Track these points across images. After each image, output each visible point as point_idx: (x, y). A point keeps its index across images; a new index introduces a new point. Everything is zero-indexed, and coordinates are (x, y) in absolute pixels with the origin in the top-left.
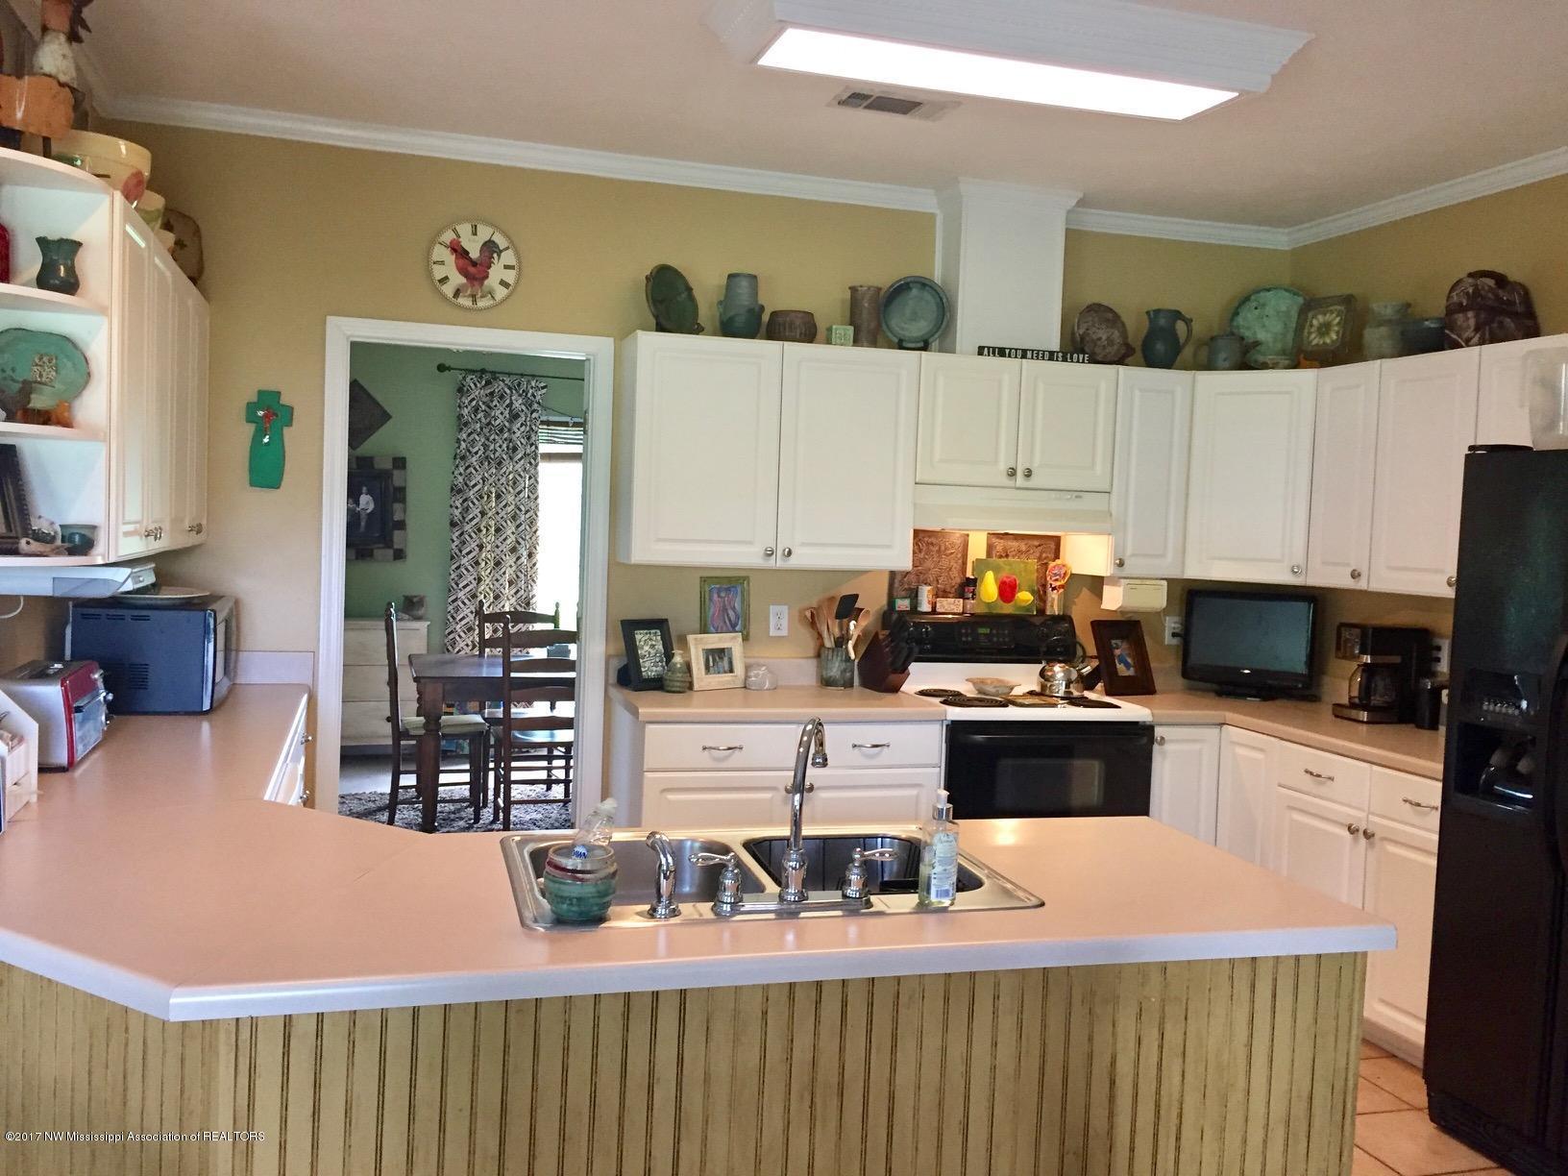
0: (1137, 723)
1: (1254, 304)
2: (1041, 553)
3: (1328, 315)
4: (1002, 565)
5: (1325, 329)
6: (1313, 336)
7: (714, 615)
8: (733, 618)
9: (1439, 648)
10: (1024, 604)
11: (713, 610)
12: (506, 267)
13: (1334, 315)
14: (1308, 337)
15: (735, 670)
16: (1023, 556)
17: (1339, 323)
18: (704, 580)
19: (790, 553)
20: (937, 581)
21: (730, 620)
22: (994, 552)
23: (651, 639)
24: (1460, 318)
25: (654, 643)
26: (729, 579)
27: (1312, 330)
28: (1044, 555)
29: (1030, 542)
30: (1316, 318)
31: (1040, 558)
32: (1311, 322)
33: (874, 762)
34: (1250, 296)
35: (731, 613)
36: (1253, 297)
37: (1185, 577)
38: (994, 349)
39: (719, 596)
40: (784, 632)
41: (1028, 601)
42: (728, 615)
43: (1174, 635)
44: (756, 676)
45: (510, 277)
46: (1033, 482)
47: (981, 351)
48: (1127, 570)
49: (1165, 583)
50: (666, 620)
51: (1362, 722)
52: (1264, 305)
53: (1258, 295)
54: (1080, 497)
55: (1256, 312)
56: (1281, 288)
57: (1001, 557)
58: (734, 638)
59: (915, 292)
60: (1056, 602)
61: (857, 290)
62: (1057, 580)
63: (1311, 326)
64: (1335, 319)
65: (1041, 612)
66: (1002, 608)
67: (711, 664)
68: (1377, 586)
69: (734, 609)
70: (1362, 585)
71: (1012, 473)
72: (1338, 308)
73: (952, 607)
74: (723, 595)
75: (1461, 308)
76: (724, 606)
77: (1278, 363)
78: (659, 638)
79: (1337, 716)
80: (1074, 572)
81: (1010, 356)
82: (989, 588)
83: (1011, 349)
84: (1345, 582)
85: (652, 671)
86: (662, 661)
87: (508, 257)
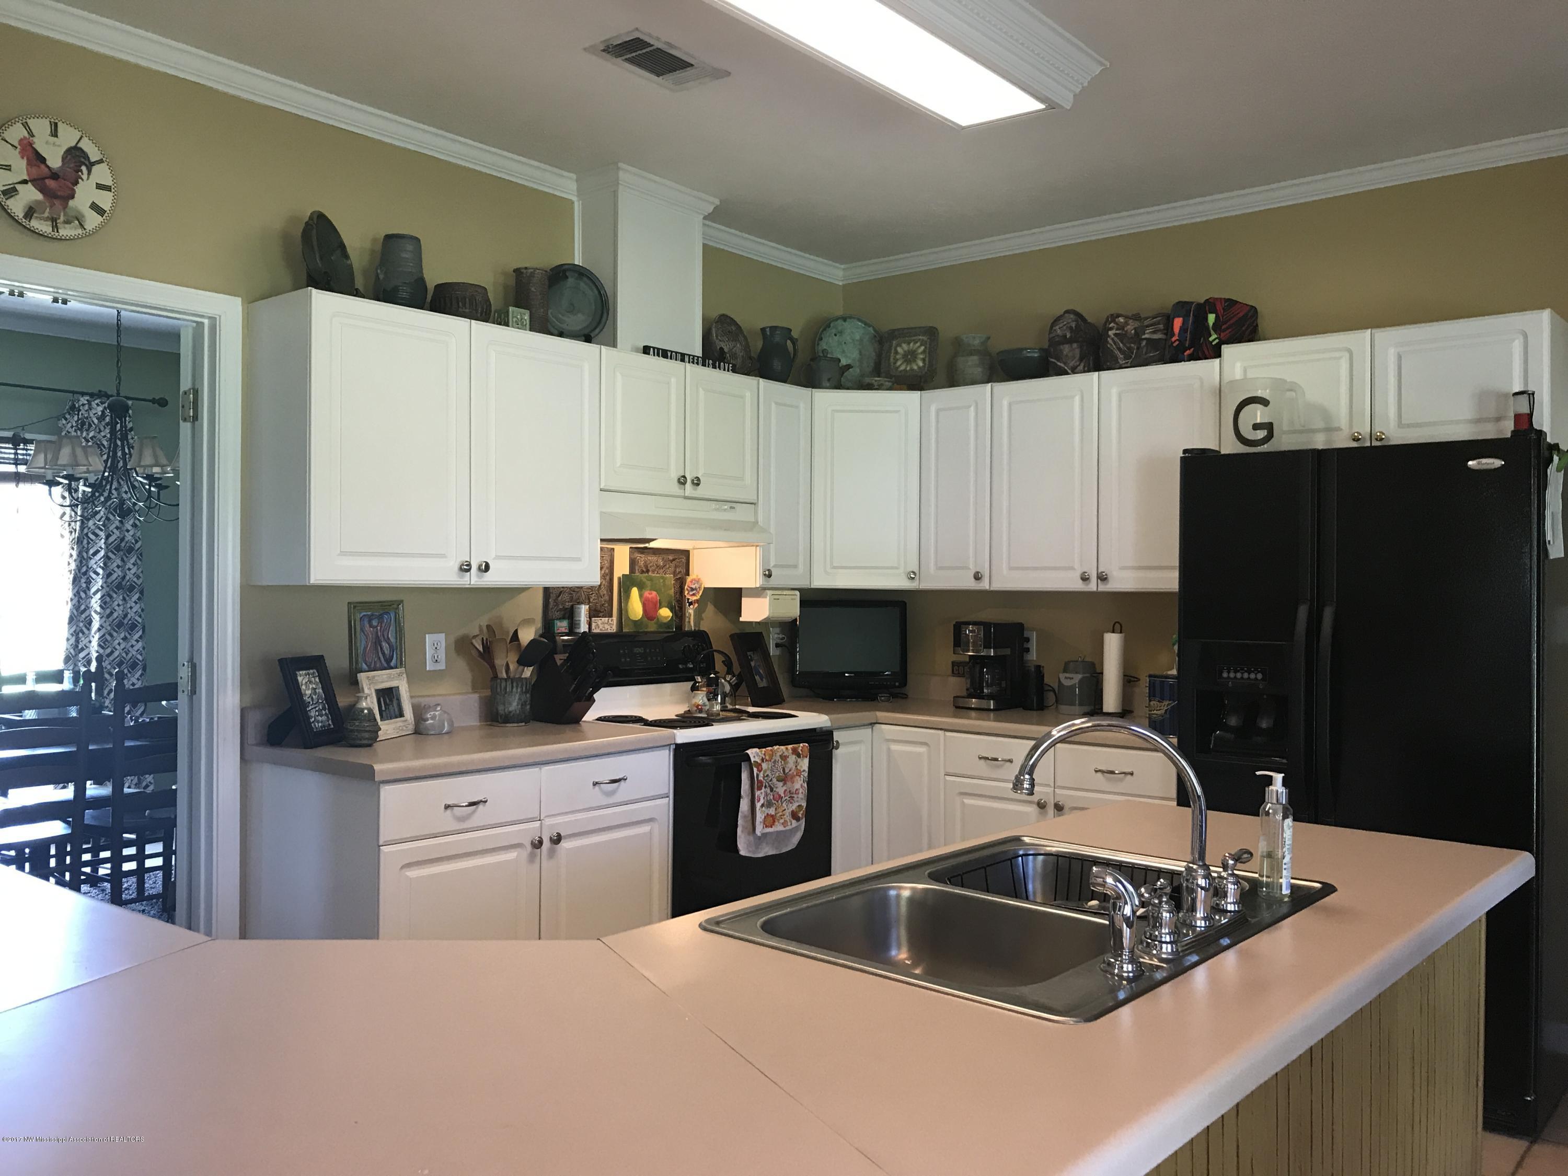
0: (814, 730)
1: (834, 331)
2: (676, 567)
3: (912, 345)
4: (644, 580)
5: (910, 356)
6: (899, 363)
7: (365, 648)
8: (387, 652)
9: (1028, 640)
10: (665, 621)
11: (362, 643)
12: (100, 187)
13: (918, 344)
14: (895, 363)
15: (405, 715)
16: (661, 571)
17: (924, 352)
18: (354, 607)
19: (487, 567)
20: (589, 599)
21: (383, 654)
22: (637, 568)
23: (311, 682)
24: (1066, 349)
25: (314, 686)
26: (381, 604)
27: (898, 357)
28: (678, 570)
29: (665, 557)
30: (901, 346)
31: (674, 573)
32: (896, 350)
33: (618, 798)
34: (830, 323)
35: (385, 645)
36: (832, 325)
37: (812, 587)
38: (658, 349)
39: (371, 626)
40: (442, 666)
41: (668, 617)
42: (381, 648)
43: (777, 645)
44: (433, 718)
45: (105, 200)
46: (701, 491)
47: (646, 350)
48: (773, 582)
49: (798, 593)
50: (322, 656)
51: (990, 710)
52: (841, 332)
53: (836, 323)
54: (733, 508)
55: (836, 338)
56: (854, 318)
57: (642, 572)
58: (400, 675)
59: (571, 281)
60: (692, 617)
61: (522, 273)
62: (694, 595)
63: (896, 353)
64: (919, 347)
65: (680, 627)
66: (647, 626)
67: (383, 708)
68: (998, 585)
69: (388, 641)
70: (985, 585)
71: (682, 481)
72: (925, 338)
73: (607, 626)
74: (375, 623)
75: (1065, 340)
76: (377, 637)
77: (882, 385)
78: (317, 679)
79: (957, 707)
80: (706, 586)
81: (671, 359)
82: (636, 608)
83: (672, 352)
84: (968, 583)
85: (318, 722)
86: (324, 708)
87: (101, 174)
